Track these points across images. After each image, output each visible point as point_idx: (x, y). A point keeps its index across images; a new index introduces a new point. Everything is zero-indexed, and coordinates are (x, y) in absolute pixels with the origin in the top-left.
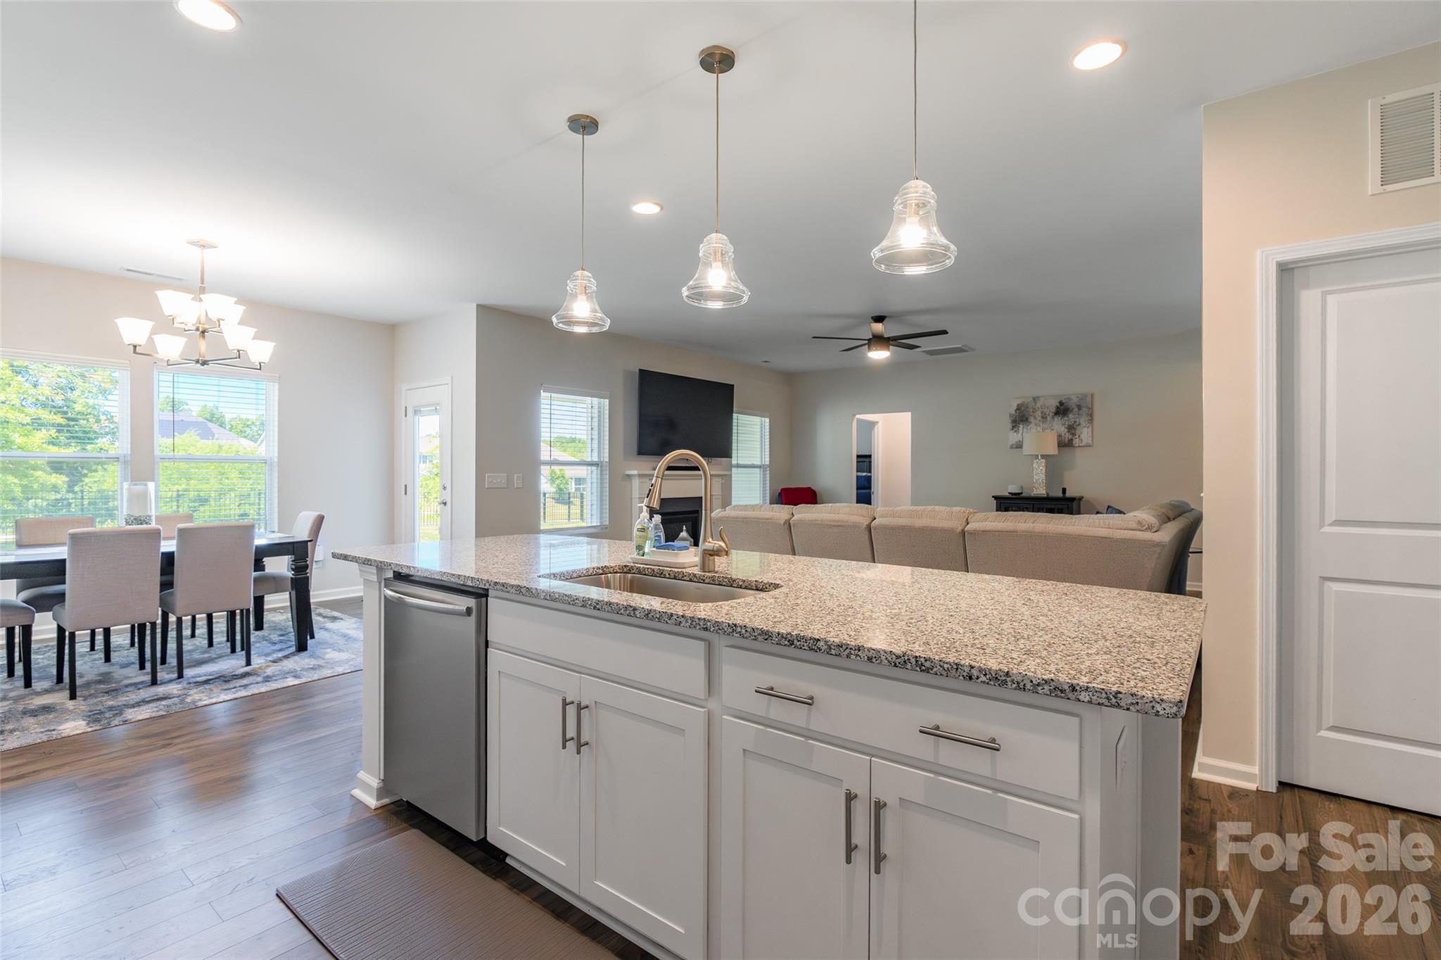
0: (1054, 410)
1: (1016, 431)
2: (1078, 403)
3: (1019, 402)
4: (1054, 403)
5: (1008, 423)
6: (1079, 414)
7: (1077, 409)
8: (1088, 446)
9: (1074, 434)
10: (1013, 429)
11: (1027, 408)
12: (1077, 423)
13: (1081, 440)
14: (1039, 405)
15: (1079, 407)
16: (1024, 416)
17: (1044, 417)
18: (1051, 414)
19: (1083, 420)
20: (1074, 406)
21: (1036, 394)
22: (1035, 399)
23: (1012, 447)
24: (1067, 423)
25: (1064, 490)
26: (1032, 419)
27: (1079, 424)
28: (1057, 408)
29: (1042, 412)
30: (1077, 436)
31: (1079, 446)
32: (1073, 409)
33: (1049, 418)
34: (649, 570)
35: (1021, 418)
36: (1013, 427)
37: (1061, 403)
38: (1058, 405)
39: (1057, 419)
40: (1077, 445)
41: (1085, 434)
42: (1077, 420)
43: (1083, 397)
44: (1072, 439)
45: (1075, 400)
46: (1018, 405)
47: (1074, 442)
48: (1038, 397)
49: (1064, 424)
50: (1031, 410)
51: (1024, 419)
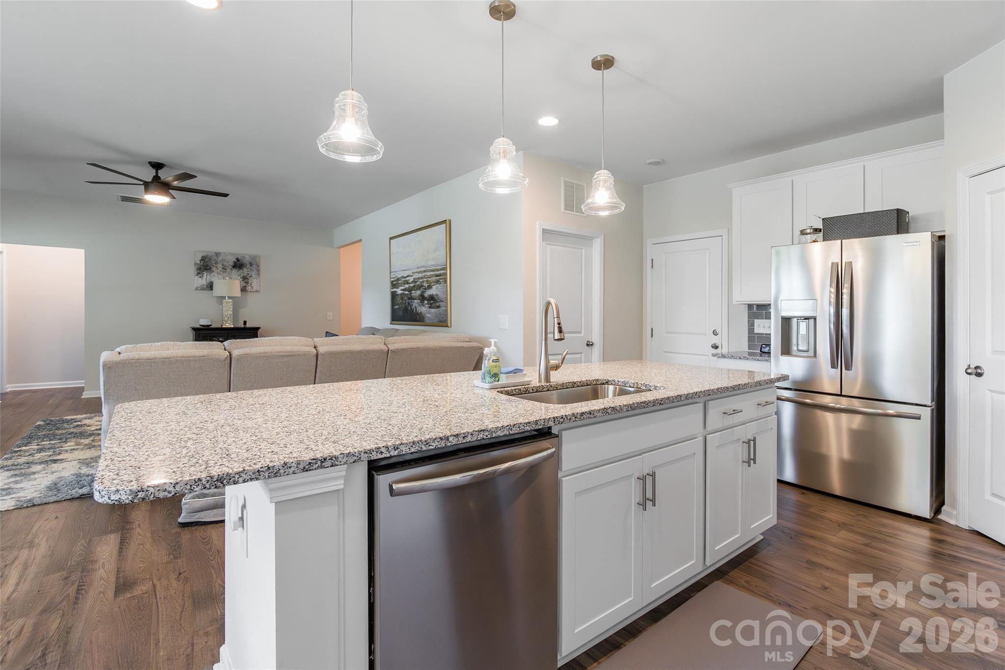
0: (232, 264)
1: (200, 277)
2: (250, 261)
3: (203, 254)
4: (232, 259)
5: (193, 270)
6: (251, 269)
7: (249, 265)
8: (257, 291)
9: (247, 283)
10: (198, 275)
11: (210, 259)
12: (250, 275)
13: (252, 287)
14: (220, 259)
15: (251, 265)
16: (207, 266)
17: (224, 268)
18: (230, 267)
19: (254, 274)
20: (247, 263)
21: (217, 250)
22: (217, 254)
23: (197, 289)
24: (242, 275)
25: (245, 323)
26: (214, 269)
27: (251, 276)
28: (235, 262)
29: (223, 265)
30: (249, 285)
31: (251, 291)
32: (246, 265)
33: (228, 270)
34: (517, 390)
35: (205, 265)
36: (198, 274)
37: (238, 260)
38: (236, 260)
39: (235, 271)
40: (249, 290)
41: (255, 283)
42: (249, 273)
43: (254, 258)
44: (245, 286)
45: (248, 259)
46: (203, 257)
47: (247, 288)
48: (219, 253)
49: (240, 275)
50: (214, 262)
51: (208, 268)
